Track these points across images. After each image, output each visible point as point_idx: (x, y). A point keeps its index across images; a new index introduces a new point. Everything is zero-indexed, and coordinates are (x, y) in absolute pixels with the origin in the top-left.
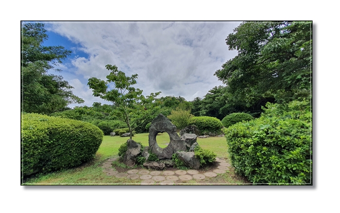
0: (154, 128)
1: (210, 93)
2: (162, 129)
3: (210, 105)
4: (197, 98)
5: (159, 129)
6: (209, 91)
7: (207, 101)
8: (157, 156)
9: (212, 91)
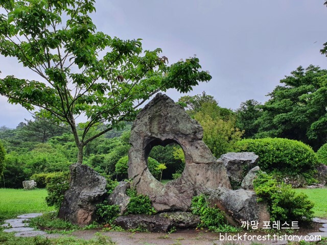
0: (144, 129)
1: (283, 85)
2: (164, 131)
3: (284, 115)
4: (249, 103)
5: (156, 131)
6: (282, 81)
7: (275, 105)
8: (151, 203)
9: (289, 81)
